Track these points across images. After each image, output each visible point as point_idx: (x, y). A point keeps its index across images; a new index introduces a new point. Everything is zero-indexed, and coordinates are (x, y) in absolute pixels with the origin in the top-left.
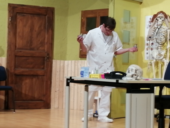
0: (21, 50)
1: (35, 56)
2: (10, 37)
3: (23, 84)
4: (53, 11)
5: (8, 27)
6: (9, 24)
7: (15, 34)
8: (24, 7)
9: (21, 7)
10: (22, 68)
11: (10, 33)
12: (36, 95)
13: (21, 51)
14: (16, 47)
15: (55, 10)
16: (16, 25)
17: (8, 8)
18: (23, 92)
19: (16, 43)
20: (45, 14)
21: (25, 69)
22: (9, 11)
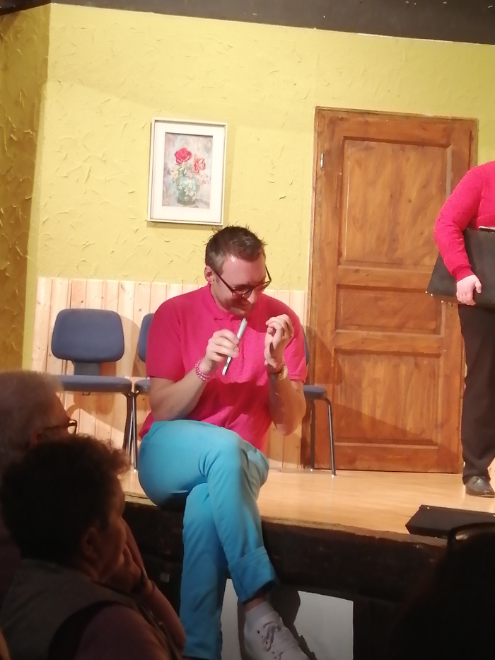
0: (358, 268)
1: (405, 286)
2: (321, 222)
3: (365, 384)
4: (471, 132)
5: (315, 189)
6: (317, 178)
7: (338, 210)
8: (370, 119)
9: (360, 119)
10: (360, 327)
11: (320, 207)
12: (410, 425)
13: (357, 271)
14: (340, 254)
15: (480, 127)
16: (341, 180)
17: (315, 122)
18: (366, 410)
19: (340, 244)
20: (443, 141)
21: (371, 333)
22: (319, 134)
